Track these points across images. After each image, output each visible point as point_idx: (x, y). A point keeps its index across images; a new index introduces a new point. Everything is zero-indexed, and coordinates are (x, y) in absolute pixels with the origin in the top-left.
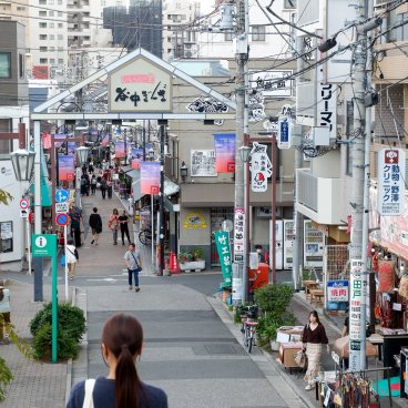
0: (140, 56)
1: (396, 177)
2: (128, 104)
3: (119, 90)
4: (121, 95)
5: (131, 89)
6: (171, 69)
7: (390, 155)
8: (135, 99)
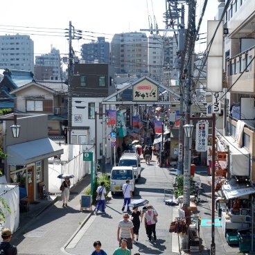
0: (146, 79)
1: (204, 135)
2: (140, 98)
3: (137, 92)
4: (138, 94)
5: (142, 92)
6: (158, 84)
7: (201, 126)
8: (143, 96)
